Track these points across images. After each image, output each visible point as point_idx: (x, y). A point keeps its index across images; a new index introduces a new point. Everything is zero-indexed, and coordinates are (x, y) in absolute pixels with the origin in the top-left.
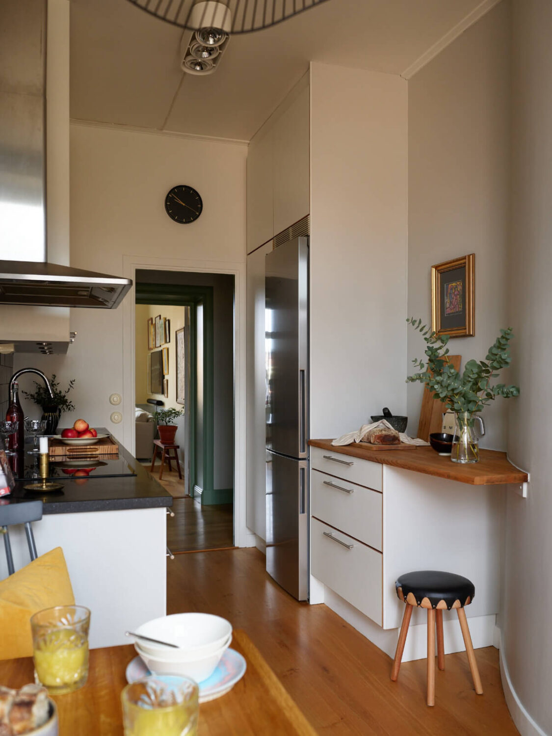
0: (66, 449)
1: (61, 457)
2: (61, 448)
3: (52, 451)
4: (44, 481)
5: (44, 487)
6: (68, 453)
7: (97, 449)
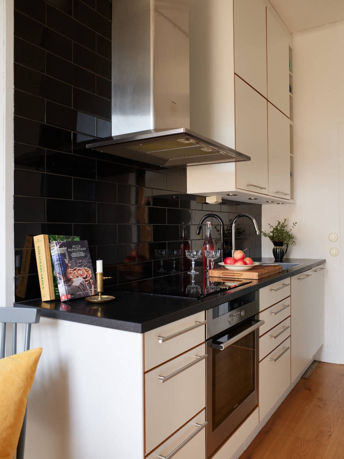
0: (220, 272)
1: (217, 278)
2: (217, 271)
3: (211, 273)
4: (100, 294)
5: (99, 299)
6: (221, 276)
7: (241, 274)
